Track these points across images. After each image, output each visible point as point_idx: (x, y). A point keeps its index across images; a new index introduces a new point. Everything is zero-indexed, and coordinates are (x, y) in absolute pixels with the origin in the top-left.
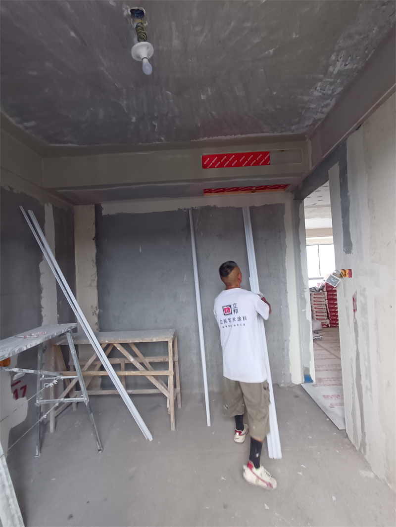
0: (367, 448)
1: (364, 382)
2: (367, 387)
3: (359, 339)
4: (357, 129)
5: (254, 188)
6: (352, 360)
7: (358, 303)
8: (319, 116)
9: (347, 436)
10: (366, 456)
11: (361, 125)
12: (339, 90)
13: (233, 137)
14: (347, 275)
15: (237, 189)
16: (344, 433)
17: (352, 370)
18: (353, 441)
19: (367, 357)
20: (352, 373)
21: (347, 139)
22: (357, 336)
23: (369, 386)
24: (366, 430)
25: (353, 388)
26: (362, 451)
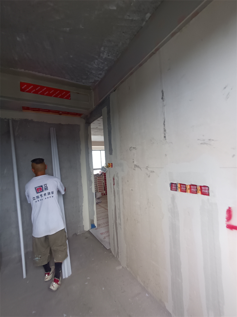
0: (119, 254)
1: (118, 221)
2: (119, 223)
3: (116, 199)
4: (114, 91)
5: (61, 112)
6: (113, 210)
7: (115, 181)
8: (97, 79)
9: (111, 252)
10: (119, 259)
11: (116, 90)
12: (106, 68)
13: (44, 75)
14: (111, 166)
15: (49, 111)
16: (110, 251)
17: (113, 216)
18: (113, 254)
19: (119, 208)
20: (113, 218)
21: (110, 95)
22: (115, 198)
23: (120, 223)
24: (119, 246)
25: (113, 225)
26: (117, 257)
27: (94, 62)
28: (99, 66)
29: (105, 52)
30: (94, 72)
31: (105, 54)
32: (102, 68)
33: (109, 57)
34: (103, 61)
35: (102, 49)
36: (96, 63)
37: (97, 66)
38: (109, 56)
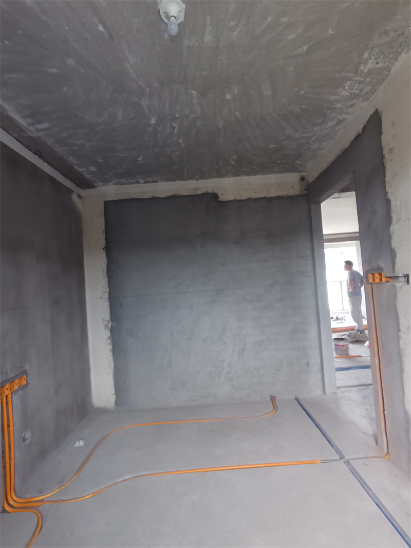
12: (367, 89)
27: (344, 88)
28: (352, 91)
29: (370, 59)
30: (339, 106)
31: (370, 62)
32: (358, 92)
33: (378, 66)
34: (362, 79)
35: (366, 55)
36: (346, 88)
37: (348, 91)
38: (377, 63)
